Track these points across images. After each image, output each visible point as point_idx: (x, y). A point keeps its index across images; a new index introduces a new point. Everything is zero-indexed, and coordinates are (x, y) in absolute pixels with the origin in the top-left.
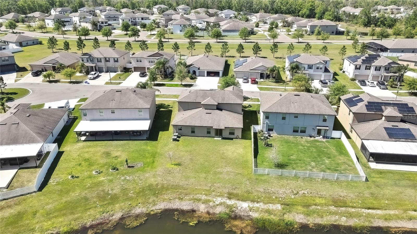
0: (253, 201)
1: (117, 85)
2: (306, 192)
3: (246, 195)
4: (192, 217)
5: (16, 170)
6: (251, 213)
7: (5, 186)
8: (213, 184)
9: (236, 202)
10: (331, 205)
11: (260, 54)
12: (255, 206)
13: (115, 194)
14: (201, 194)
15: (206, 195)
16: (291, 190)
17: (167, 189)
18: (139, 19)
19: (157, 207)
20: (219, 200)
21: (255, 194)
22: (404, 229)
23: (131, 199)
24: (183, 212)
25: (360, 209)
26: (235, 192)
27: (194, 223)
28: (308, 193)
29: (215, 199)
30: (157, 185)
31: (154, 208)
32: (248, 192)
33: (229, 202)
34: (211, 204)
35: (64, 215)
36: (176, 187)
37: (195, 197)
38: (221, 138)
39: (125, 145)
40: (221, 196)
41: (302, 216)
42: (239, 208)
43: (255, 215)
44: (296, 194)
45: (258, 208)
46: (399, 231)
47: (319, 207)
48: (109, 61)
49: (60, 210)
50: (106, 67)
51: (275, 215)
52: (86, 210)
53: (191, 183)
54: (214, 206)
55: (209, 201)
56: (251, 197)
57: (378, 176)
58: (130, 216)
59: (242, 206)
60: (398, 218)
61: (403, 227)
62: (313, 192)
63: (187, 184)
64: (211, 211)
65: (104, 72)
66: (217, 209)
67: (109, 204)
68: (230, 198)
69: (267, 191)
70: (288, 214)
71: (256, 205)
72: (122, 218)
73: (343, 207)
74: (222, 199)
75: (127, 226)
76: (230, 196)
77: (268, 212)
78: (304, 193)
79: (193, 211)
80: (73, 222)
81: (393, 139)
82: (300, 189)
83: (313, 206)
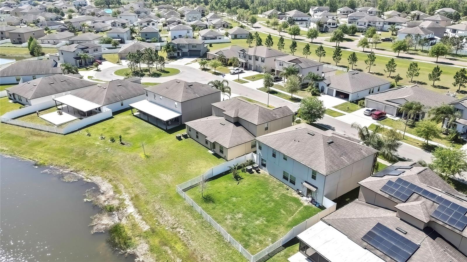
0: (139, 211)
1: (241, 83)
2: (181, 233)
3: (143, 203)
5: (77, 118)
6: (124, 219)
7: (57, 124)
9: (130, 204)
11: (465, 87)
16: (176, 222)
18: (379, 24)
20: (125, 196)
26: (141, 196)
38: (213, 153)
39: (148, 128)
44: (173, 228)
47: (170, 252)
48: (257, 60)
50: (255, 66)
51: (133, 232)
56: (143, 208)
62: (187, 236)
65: (252, 70)
69: (159, 211)
70: (141, 238)
71: (137, 216)
78: (179, 232)
81: (365, 244)
82: (183, 227)
83: (167, 248)
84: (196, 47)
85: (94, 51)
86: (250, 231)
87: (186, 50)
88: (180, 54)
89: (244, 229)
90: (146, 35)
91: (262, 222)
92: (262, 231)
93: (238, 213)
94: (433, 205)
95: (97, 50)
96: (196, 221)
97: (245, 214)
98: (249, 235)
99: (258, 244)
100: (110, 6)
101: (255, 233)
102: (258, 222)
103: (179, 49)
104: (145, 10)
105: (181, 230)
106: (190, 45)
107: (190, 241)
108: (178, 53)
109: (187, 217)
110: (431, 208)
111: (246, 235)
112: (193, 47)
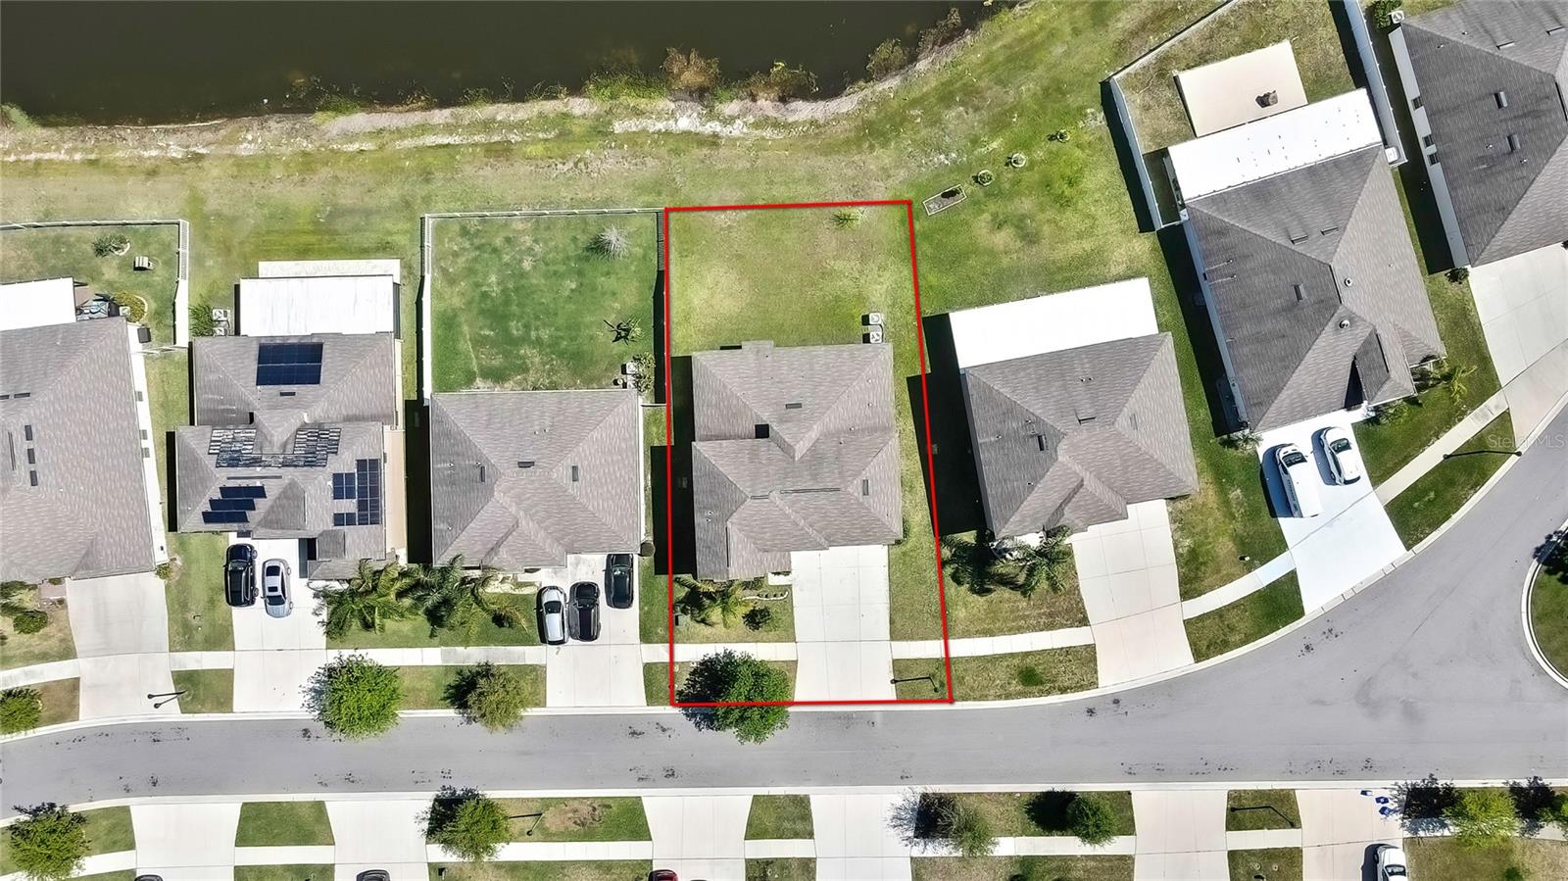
0: (668, 133)
2: (560, 166)
3: (682, 146)
4: (783, 84)
6: (672, 106)
8: (752, 165)
9: (700, 129)
10: (516, 142)
12: (665, 122)
13: (948, 107)
14: (774, 140)
15: (763, 138)
16: (589, 170)
17: (847, 142)
19: (856, 98)
20: (737, 129)
21: (663, 151)
22: (400, 108)
23: (914, 103)
24: (804, 93)
25: (465, 142)
26: (705, 151)
27: (777, 66)
28: (556, 165)
29: (745, 130)
30: (872, 148)
31: (861, 94)
32: (676, 152)
33: (714, 127)
34: (751, 119)
35: (1021, 40)
36: (829, 149)
37: (787, 131)
40: (732, 141)
41: (577, 111)
42: (695, 115)
43: (665, 104)
44: (580, 160)
45: (659, 119)
46: (412, 102)
47: (541, 135)
49: (1036, 47)
51: (627, 107)
52: (988, 60)
53: (799, 163)
54: (744, 116)
55: (756, 125)
56: (671, 144)
57: (395, 238)
58: (902, 67)
59: (689, 120)
60: (400, 133)
61: (400, 112)
62: (546, 169)
63: (807, 158)
64: (748, 103)
66: (737, 109)
67: (951, 82)
68: (715, 135)
69: (638, 160)
70: (602, 113)
71: (661, 126)
72: (913, 59)
73: (495, 143)
74: (731, 132)
75: (896, 44)
76: (714, 141)
77: (638, 113)
78: (564, 164)
79: (783, 100)
80: (998, 32)
81: (315, 340)
82: (571, 173)
83: (551, 136)
86: (486, 255)
89: (495, 250)
91: (489, 285)
92: (470, 271)
93: (534, 267)
94: (261, 449)
96: (568, 200)
97: (523, 275)
98: (478, 248)
99: (455, 248)
101: (475, 259)
102: (493, 279)
105: (566, 168)
107: (532, 168)
109: (588, 192)
110: (261, 443)
111: (483, 245)
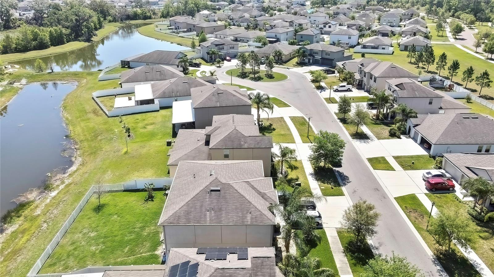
1: (328, 103)
2: (43, 228)
28: (41, 230)
33: (62, 186)
44: (45, 221)
48: (371, 78)
50: (369, 86)
65: (364, 90)
71: (48, 200)
84: (329, 55)
85: (231, 48)
87: (318, 57)
88: (311, 61)
89: (75, 249)
90: (302, 37)
91: (96, 250)
95: (233, 48)
97: (98, 235)
98: (68, 256)
100: (325, 6)
102: (93, 248)
103: (310, 55)
104: (345, 11)
105: (46, 226)
106: (323, 52)
108: (309, 60)
112: (326, 54)
